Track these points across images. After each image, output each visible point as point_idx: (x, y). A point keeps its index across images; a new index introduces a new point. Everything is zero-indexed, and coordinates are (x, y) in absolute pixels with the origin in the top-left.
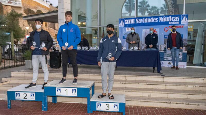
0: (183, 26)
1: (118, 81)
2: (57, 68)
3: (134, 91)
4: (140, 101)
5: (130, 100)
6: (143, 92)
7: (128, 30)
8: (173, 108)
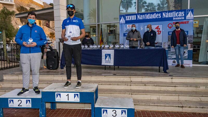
0: (188, 22)
1: (123, 82)
2: (54, 69)
3: (141, 94)
4: (149, 105)
5: (138, 104)
6: (151, 95)
7: (129, 27)
8: (185, 112)
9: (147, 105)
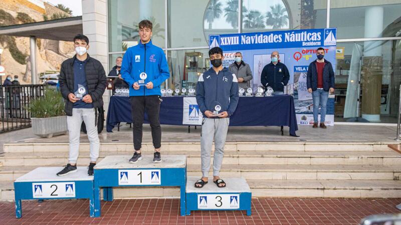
0: (327, 50)
3: (257, 170)
4: (271, 188)
5: (254, 187)
6: (273, 172)
7: (226, 56)
8: (328, 197)
9: (268, 188)
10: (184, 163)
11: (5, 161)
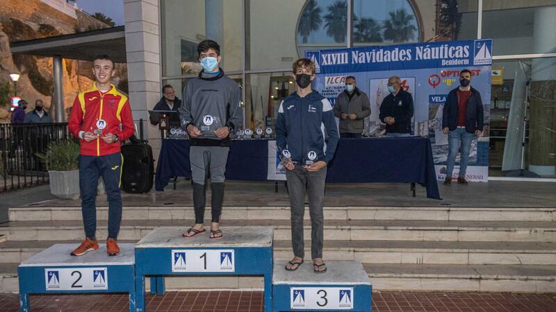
0: (478, 71)
1: (330, 222)
2: (142, 193)
3: (376, 249)
6: (402, 252)
7: (330, 82)
8: (487, 290)
9: (396, 277)
10: (270, 239)
11: (10, 234)
